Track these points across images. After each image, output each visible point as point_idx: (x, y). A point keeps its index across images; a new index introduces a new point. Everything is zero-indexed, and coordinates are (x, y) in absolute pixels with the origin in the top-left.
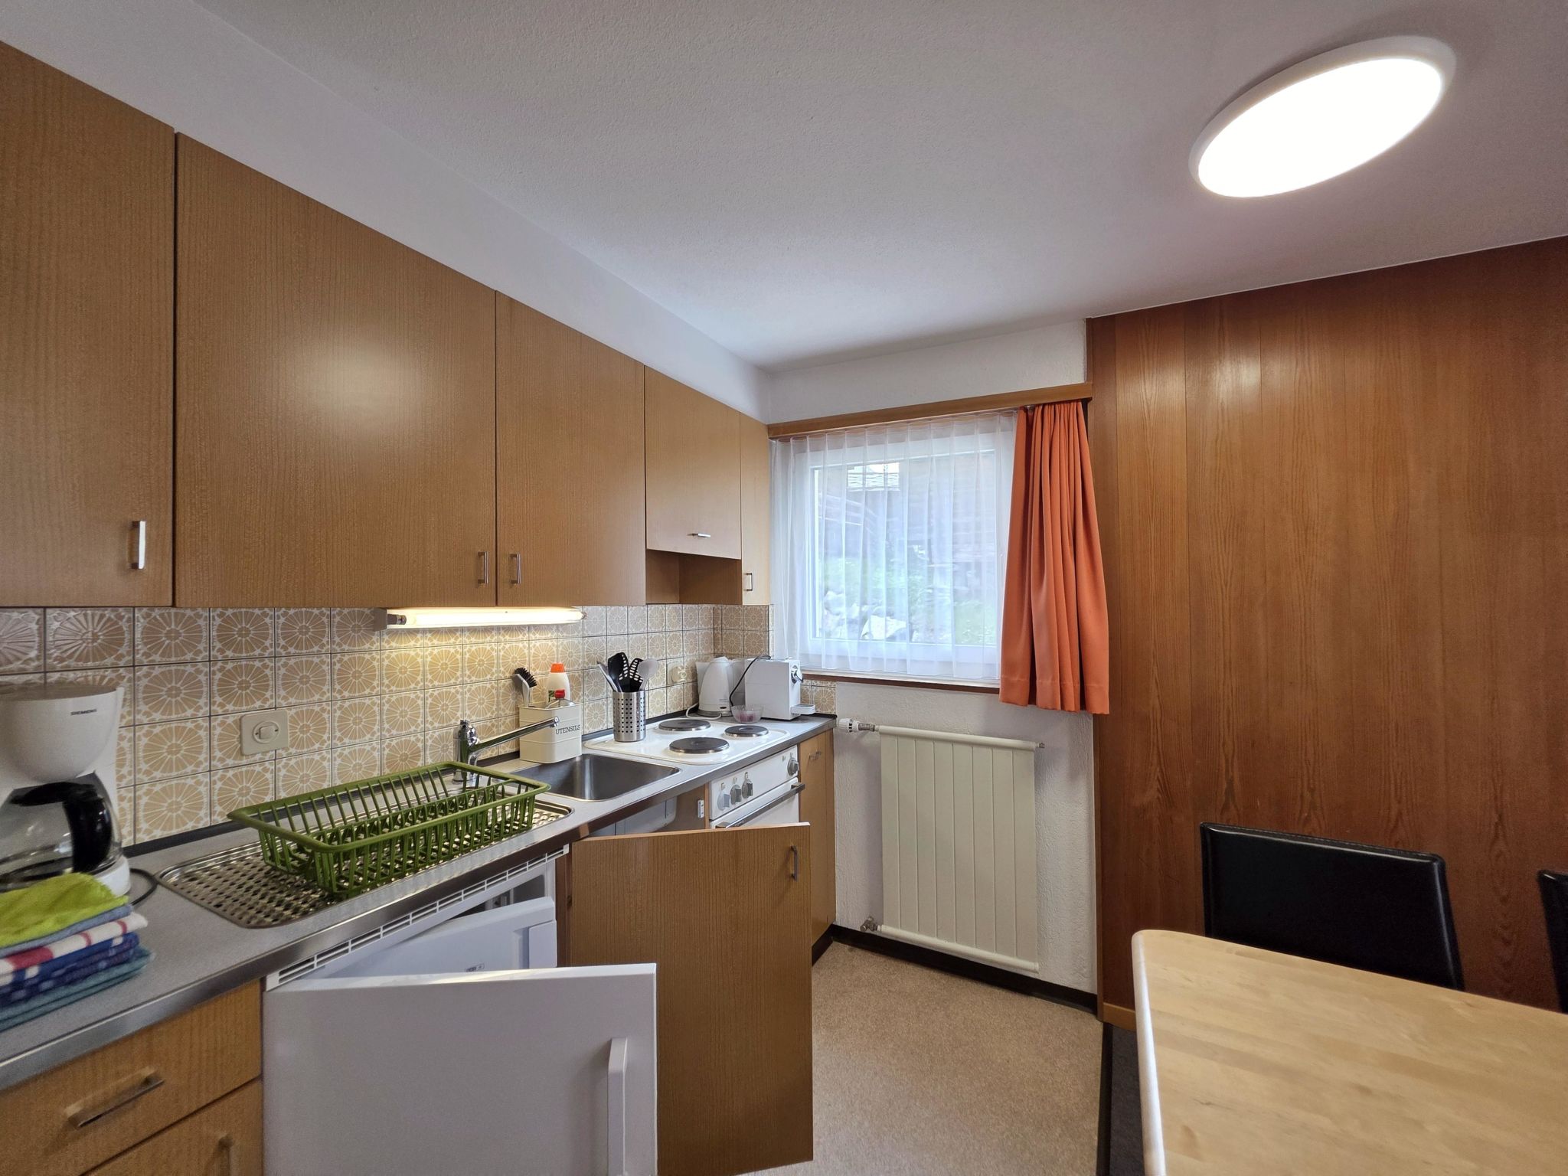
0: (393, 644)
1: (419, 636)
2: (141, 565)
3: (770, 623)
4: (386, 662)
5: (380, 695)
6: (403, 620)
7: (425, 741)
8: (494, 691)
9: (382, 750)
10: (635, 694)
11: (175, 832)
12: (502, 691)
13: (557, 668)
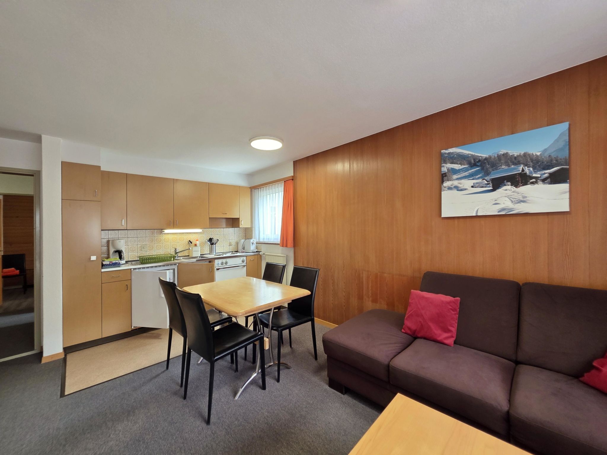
0: (165, 236)
1: (169, 234)
2: (123, 225)
3: (253, 232)
4: (163, 238)
5: (163, 243)
6: (164, 231)
7: (171, 251)
8: (184, 244)
9: (163, 252)
10: (213, 245)
11: (133, 260)
12: (186, 244)
13: (197, 240)
